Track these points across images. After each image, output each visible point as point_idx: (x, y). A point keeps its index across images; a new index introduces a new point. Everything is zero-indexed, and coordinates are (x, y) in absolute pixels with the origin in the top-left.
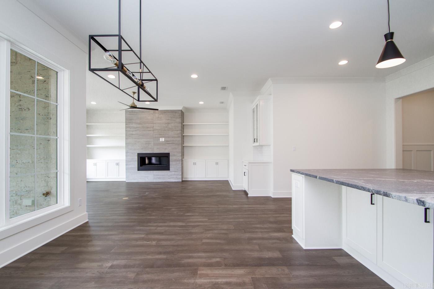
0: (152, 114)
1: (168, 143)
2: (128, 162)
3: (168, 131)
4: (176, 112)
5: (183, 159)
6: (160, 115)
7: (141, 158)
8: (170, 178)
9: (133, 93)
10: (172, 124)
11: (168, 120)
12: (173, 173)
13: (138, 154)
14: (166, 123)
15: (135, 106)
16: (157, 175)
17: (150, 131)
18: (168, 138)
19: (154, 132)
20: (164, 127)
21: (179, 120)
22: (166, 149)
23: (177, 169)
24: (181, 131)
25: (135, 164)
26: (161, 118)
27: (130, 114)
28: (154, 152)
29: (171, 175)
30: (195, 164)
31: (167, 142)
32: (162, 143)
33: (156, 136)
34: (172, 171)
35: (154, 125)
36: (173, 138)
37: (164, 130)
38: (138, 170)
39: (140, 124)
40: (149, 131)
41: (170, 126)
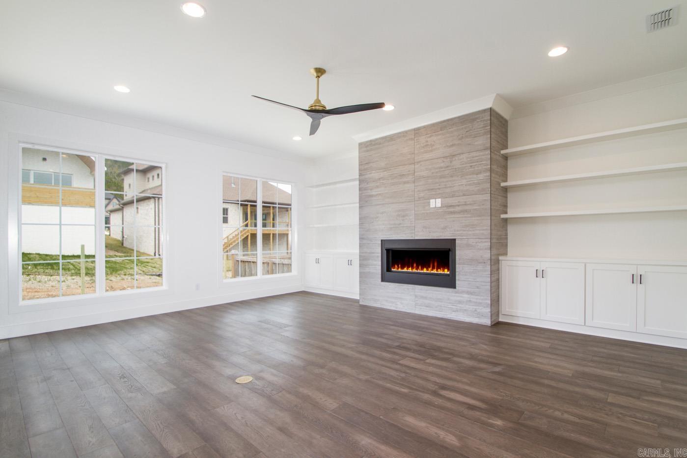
0: (412, 139)
1: (452, 213)
2: (364, 260)
3: (452, 176)
4: (474, 120)
5: (501, 258)
6: (430, 137)
7: (388, 250)
8: (457, 311)
9: (315, 74)
10: (462, 156)
11: (452, 145)
12: (466, 297)
13: (382, 240)
14: (445, 157)
15: (321, 108)
16: (422, 297)
17: (408, 182)
18: (453, 196)
19: (416, 184)
20: (441, 168)
21: (483, 141)
22: (445, 228)
23: (478, 287)
24: (488, 174)
25: (376, 265)
26: (432, 145)
27: (368, 151)
28: (417, 238)
29: (460, 302)
30: (540, 274)
31: (448, 210)
32: (436, 214)
33: (422, 195)
34: (463, 292)
35: (416, 166)
36: (464, 195)
37: (441, 177)
38: (382, 280)
39: (386, 169)
40: (405, 183)
41: (456, 163)
